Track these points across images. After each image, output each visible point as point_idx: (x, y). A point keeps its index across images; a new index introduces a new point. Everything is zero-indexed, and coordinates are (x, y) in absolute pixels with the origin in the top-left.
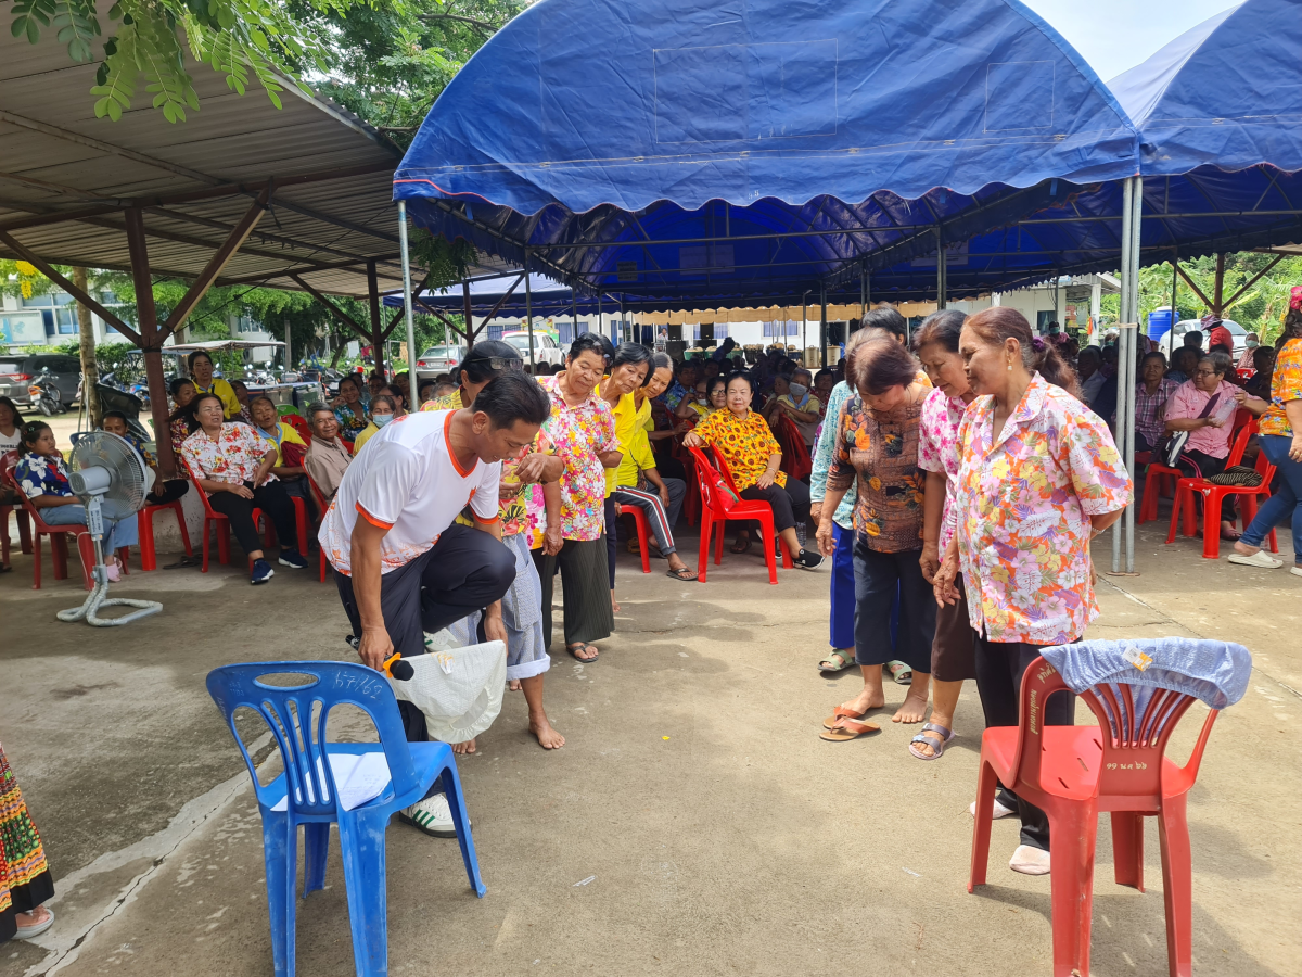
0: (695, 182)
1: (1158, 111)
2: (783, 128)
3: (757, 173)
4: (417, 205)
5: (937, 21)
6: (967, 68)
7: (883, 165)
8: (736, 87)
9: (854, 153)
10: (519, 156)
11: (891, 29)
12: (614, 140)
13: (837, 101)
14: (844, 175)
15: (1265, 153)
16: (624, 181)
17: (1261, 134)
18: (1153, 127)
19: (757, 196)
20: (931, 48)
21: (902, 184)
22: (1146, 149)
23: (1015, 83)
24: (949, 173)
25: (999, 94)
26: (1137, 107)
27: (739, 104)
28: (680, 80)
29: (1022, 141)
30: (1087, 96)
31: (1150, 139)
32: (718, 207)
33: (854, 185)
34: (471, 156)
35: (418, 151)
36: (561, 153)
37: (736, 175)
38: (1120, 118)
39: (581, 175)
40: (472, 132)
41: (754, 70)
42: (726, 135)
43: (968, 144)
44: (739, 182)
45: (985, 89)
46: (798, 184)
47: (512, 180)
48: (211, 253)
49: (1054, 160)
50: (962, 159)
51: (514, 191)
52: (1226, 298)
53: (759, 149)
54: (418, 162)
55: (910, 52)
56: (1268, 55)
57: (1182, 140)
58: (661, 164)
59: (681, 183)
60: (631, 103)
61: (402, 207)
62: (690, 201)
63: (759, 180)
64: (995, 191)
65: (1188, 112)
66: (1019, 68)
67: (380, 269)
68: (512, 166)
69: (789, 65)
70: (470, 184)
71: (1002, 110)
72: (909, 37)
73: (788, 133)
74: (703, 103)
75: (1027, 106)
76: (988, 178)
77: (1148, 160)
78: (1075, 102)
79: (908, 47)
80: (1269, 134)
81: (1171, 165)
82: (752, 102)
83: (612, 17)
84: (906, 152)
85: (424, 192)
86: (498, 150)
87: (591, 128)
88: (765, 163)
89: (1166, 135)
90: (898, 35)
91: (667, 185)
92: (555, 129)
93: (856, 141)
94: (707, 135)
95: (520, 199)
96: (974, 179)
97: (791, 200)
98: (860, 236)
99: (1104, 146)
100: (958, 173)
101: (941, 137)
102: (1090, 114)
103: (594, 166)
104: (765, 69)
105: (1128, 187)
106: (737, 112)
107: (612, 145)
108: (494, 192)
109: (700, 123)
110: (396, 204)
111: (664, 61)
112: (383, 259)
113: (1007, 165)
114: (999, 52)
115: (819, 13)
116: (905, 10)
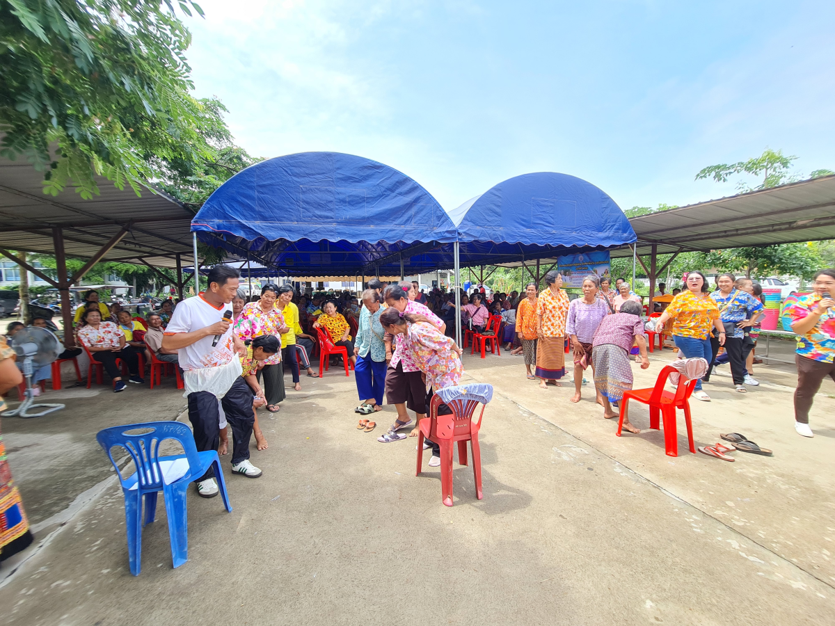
0: (316, 233)
1: (462, 223)
2: (348, 217)
3: (339, 231)
4: (201, 234)
5: (397, 188)
6: (407, 204)
7: (382, 232)
8: (332, 201)
9: (372, 227)
10: (246, 219)
11: (383, 189)
12: (285, 216)
13: (366, 209)
14: (369, 234)
15: (491, 238)
16: (289, 231)
17: (489, 232)
18: (461, 228)
19: (339, 239)
20: (395, 196)
21: (388, 238)
22: (459, 233)
23: (422, 210)
24: (403, 236)
25: (417, 213)
26: (456, 220)
27: (332, 207)
28: (310, 197)
29: (425, 228)
30: (442, 217)
31: (460, 231)
32: (325, 241)
33: (372, 237)
34: (225, 216)
35: (202, 213)
36: (264, 218)
37: (331, 231)
38: (452, 224)
39: (272, 227)
40: (227, 208)
41: (337, 196)
42: (327, 217)
43: (408, 227)
44: (332, 234)
45: (413, 211)
46: (353, 236)
47: (243, 227)
48: (99, 248)
49: (434, 235)
50: (407, 232)
51: (244, 231)
52: (484, 278)
53: (339, 223)
54: (202, 217)
55: (389, 197)
56: (490, 210)
57: (468, 232)
58: (303, 225)
59: (311, 232)
60: (292, 203)
61: (195, 234)
62: (315, 239)
63: (340, 234)
64: (417, 243)
65: (470, 224)
66: (422, 206)
67: (182, 257)
68: (243, 222)
69: (349, 196)
70: (225, 227)
71: (418, 218)
72: (389, 192)
73: (350, 218)
74: (319, 206)
75: (425, 218)
76: (415, 238)
77: (460, 237)
78: (439, 218)
79: (388, 195)
81: (467, 239)
82: (337, 207)
83: (284, 173)
84: (389, 228)
85: (205, 229)
86: (238, 216)
87: (276, 211)
88: (341, 228)
89: (464, 230)
90: (385, 191)
91: (306, 233)
92: (261, 210)
93: (373, 223)
94: (320, 217)
95: (247, 234)
96: (411, 238)
97: (351, 241)
98: (375, 254)
99: (447, 232)
100: (405, 236)
101: (400, 225)
102: (443, 222)
103: (277, 224)
104: (341, 197)
105: (455, 244)
106: (331, 210)
107: (284, 217)
108: (235, 231)
109: (318, 213)
110: (192, 232)
111: (304, 190)
112: (184, 253)
113: (420, 235)
114: (416, 200)
115: (359, 181)
116: (387, 184)
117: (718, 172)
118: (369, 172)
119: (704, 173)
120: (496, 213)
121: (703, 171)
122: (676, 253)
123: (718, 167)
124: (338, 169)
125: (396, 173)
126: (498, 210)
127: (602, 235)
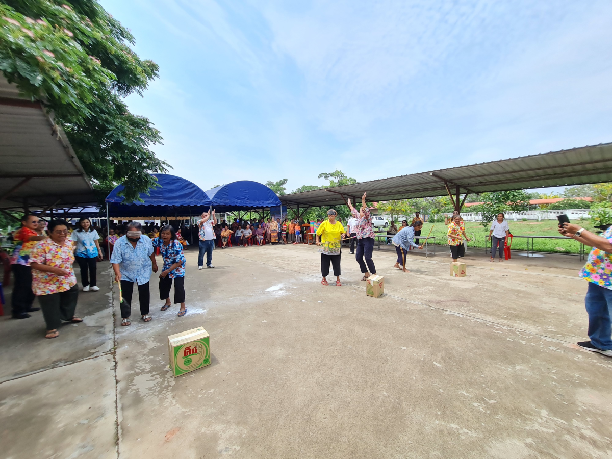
0: (155, 202)
1: (213, 198)
4: (109, 202)
5: (187, 186)
6: (191, 192)
7: (182, 202)
9: (177, 200)
11: (182, 187)
13: (175, 194)
14: (177, 203)
19: (165, 205)
20: (186, 189)
21: (184, 204)
23: (197, 194)
24: (190, 203)
26: (211, 197)
29: (198, 200)
31: (212, 201)
37: (162, 202)
38: (209, 199)
41: (164, 189)
42: (160, 197)
43: (192, 200)
45: (194, 194)
46: (170, 203)
49: (202, 203)
50: (191, 202)
53: (164, 199)
54: (110, 197)
55: (184, 189)
57: (216, 202)
58: (151, 200)
62: (155, 205)
63: (165, 203)
64: (195, 206)
65: (216, 199)
66: (197, 192)
69: (169, 189)
70: (119, 200)
71: (196, 197)
73: (169, 197)
75: (199, 197)
76: (195, 204)
77: (212, 203)
78: (204, 197)
80: (225, 202)
81: (215, 204)
82: (164, 193)
84: (184, 201)
85: (111, 201)
88: (166, 201)
89: (214, 201)
91: (152, 203)
94: (158, 197)
96: (193, 204)
97: (169, 205)
99: (208, 202)
101: (189, 199)
102: (206, 198)
104: (166, 189)
105: (210, 205)
106: (162, 194)
109: (157, 195)
113: (197, 203)
114: (195, 190)
115: (172, 184)
116: (183, 185)
117: (326, 176)
118: (176, 181)
119: (320, 176)
120: (225, 194)
121: (321, 175)
122: (308, 208)
123: (324, 174)
124: (164, 180)
125: (187, 181)
126: (227, 194)
127: (268, 202)
